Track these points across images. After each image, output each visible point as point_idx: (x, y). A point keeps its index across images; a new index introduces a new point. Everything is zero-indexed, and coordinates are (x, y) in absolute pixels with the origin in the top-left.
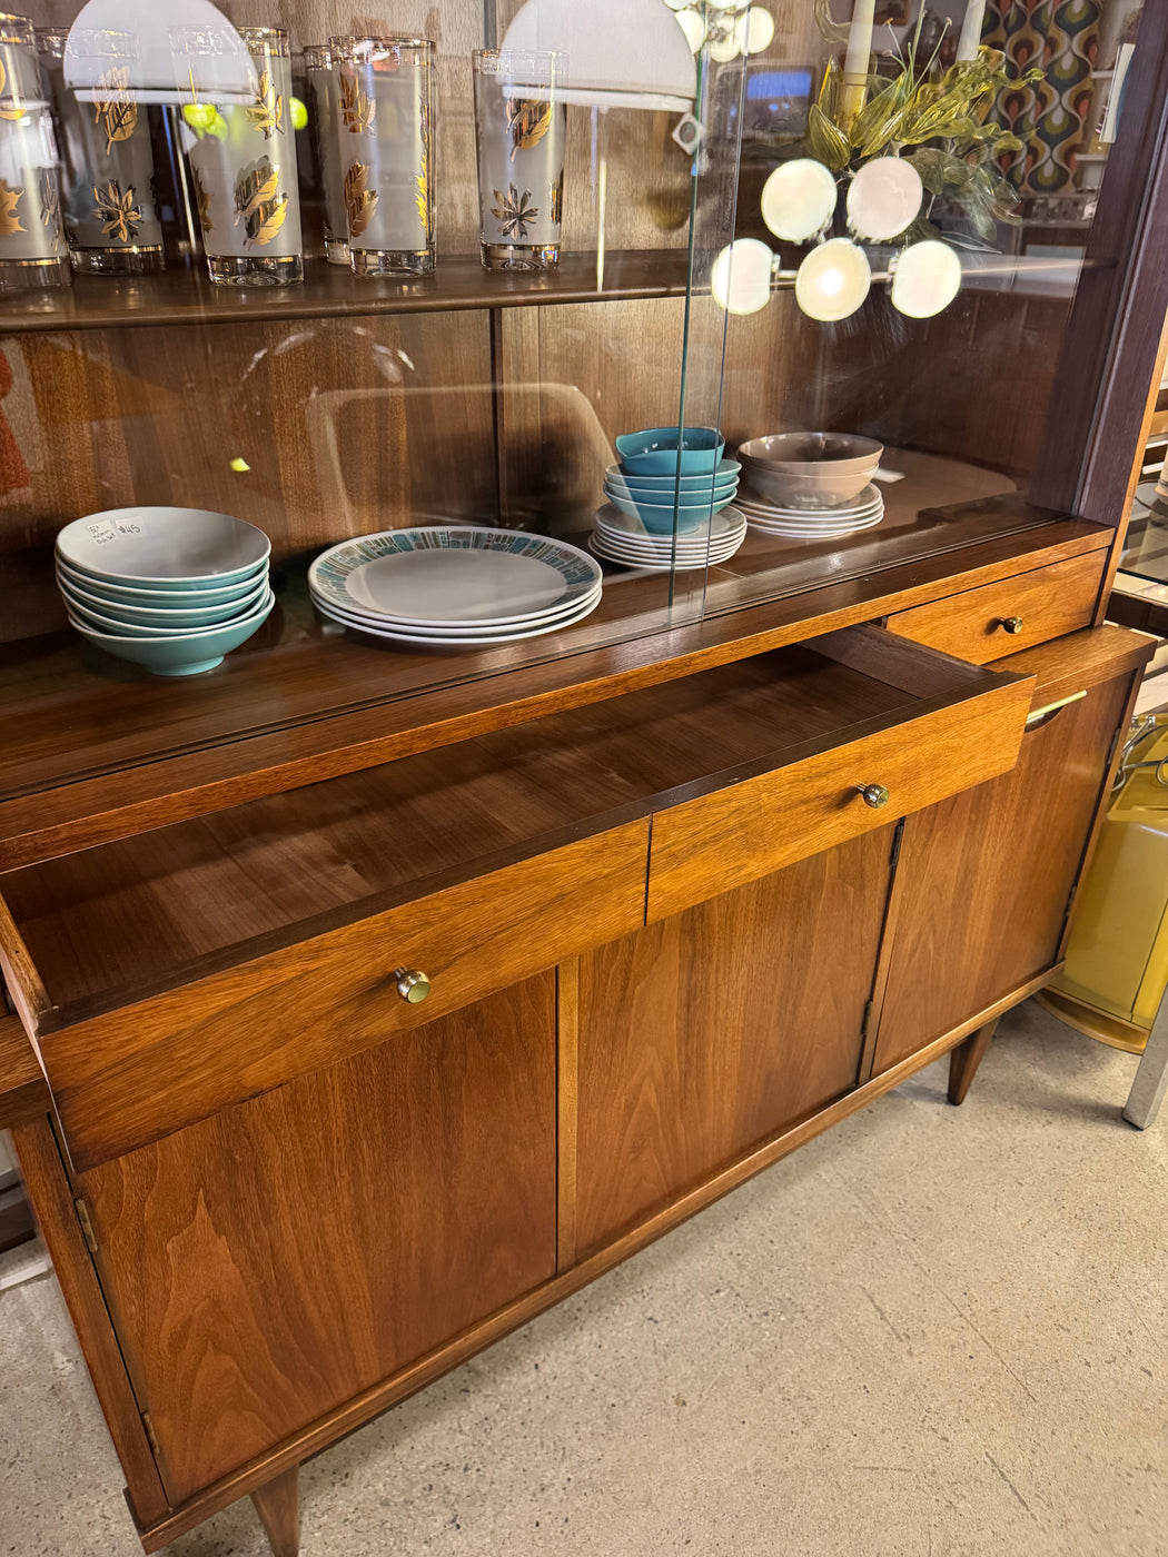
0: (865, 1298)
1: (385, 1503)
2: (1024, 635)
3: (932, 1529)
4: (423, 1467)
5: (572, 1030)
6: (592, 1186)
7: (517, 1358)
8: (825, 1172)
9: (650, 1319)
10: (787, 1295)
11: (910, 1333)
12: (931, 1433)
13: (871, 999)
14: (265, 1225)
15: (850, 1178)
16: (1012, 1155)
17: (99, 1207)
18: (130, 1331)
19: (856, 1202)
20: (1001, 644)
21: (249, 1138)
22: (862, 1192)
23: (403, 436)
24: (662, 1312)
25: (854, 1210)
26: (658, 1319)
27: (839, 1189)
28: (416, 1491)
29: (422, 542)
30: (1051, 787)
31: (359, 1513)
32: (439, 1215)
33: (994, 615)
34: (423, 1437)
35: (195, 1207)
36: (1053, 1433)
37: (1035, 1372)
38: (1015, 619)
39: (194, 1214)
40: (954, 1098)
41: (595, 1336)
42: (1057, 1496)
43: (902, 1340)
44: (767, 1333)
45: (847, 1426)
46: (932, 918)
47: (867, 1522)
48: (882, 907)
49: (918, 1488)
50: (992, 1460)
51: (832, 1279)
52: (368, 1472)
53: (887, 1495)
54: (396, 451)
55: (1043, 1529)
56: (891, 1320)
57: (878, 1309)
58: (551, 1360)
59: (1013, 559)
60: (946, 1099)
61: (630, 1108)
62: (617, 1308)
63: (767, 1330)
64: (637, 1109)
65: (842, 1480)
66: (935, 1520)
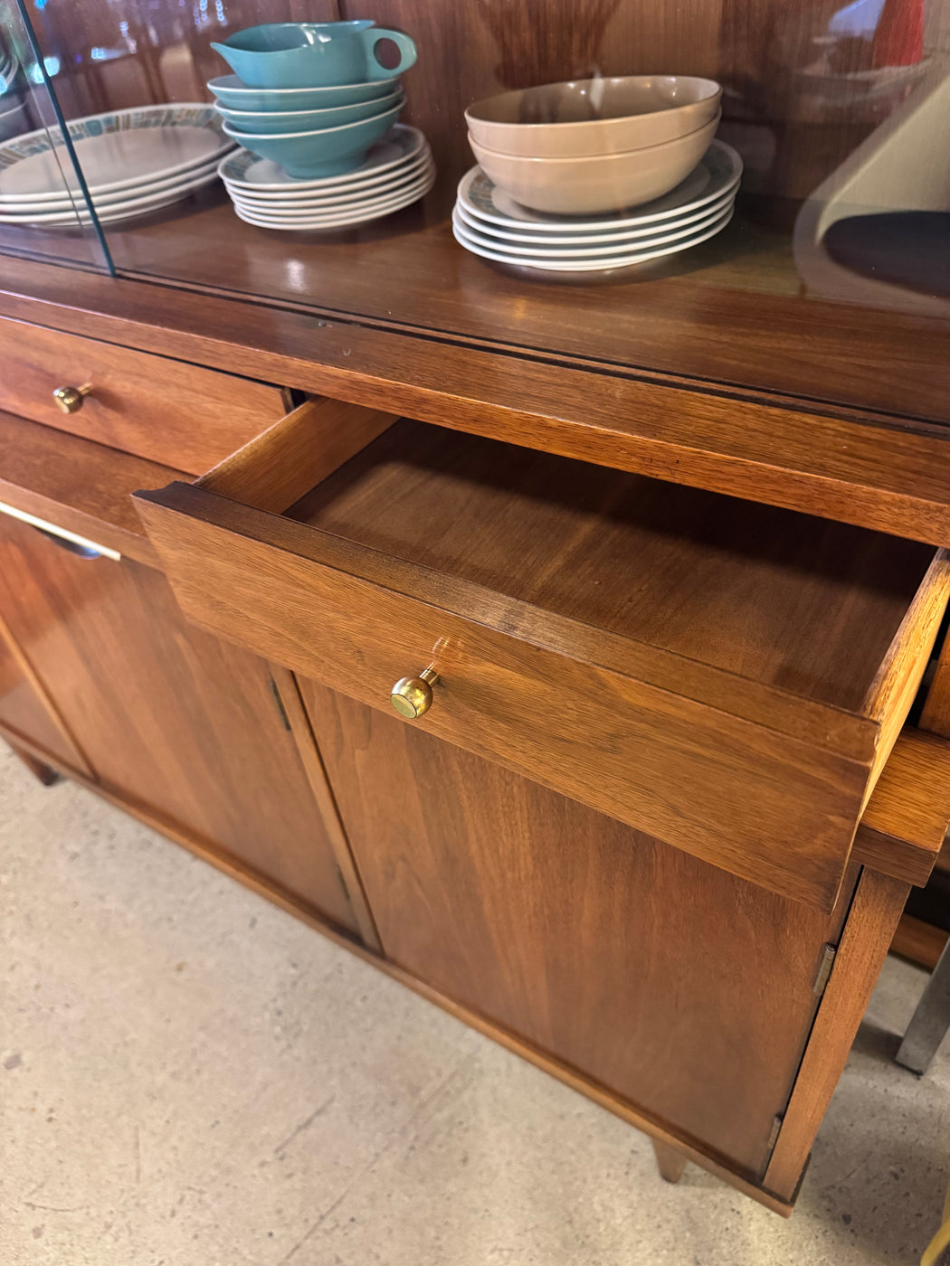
0: (320, 1104)
3: (85, 1210)
9: (254, 921)
10: (305, 1028)
11: (287, 1161)
12: (179, 1198)
15: (478, 1060)
19: (447, 1073)
22: (462, 1077)
24: (263, 927)
25: (433, 1073)
26: (256, 927)
27: (458, 1052)
43: (276, 1152)
44: (259, 1020)
45: (175, 1112)
46: (405, 859)
47: (89, 1148)
49: (122, 1191)
51: (335, 1067)
53: (114, 1162)
56: (298, 1137)
57: (310, 1121)
63: (263, 1018)
65: (125, 1119)
66: (93, 1212)
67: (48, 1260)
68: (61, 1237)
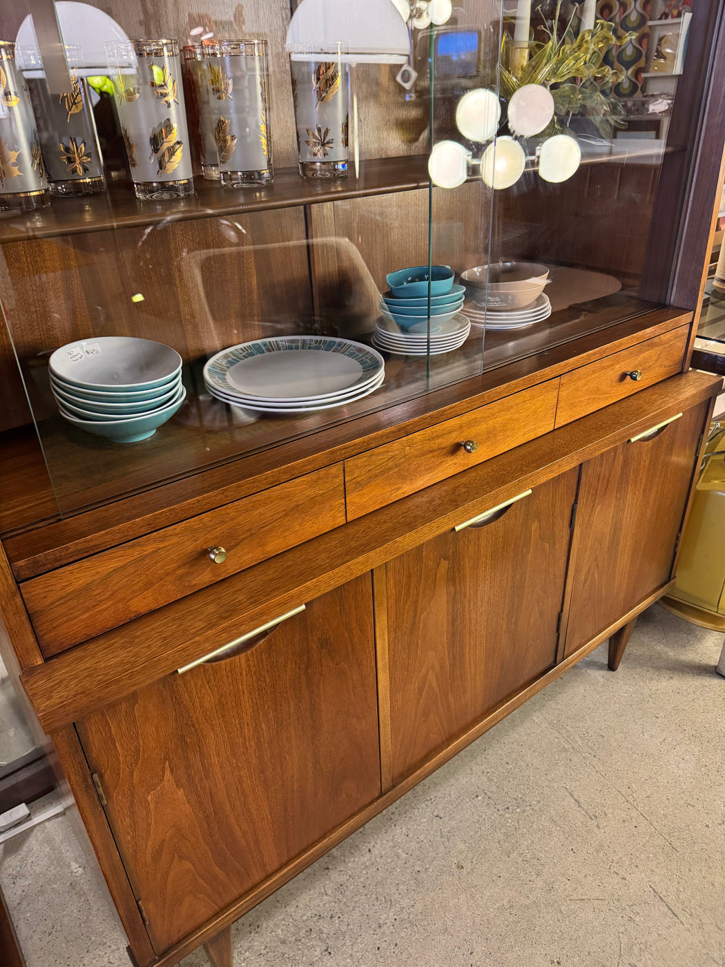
0: (567, 794)
1: (283, 942)
2: (643, 380)
3: (621, 935)
4: (305, 918)
5: (384, 645)
6: (400, 738)
7: (357, 846)
8: (537, 717)
9: (437, 816)
10: (520, 796)
11: (597, 814)
12: (615, 875)
13: (562, 611)
14: (206, 779)
15: (552, 721)
16: (651, 700)
17: (106, 777)
18: (128, 851)
19: (557, 735)
20: (629, 387)
21: (194, 727)
22: (561, 729)
23: (254, 282)
24: (444, 811)
25: (556, 740)
26: (442, 816)
27: (547, 727)
28: (302, 933)
29: (270, 348)
30: (663, 474)
31: (268, 950)
32: (310, 765)
33: (624, 370)
34: (304, 899)
35: (164, 772)
36: (690, 870)
37: (676, 834)
38: (636, 371)
39: (163, 777)
40: (612, 666)
41: (404, 829)
42: (695, 909)
43: (592, 819)
44: (510, 820)
45: (563, 875)
46: (596, 559)
47: (581, 933)
48: (566, 555)
49: (610, 910)
50: (654, 890)
51: (546, 784)
52: (271, 923)
53: (591, 916)
54: (251, 292)
55: (689, 930)
56: (585, 807)
57: (576, 801)
58: (378, 846)
59: (634, 335)
60: (607, 667)
61: (421, 690)
62: (416, 811)
63: (509, 818)
64: (425, 690)
65: (563, 908)
66: (622, 929)
67: (650, 959)
68: (636, 951)
